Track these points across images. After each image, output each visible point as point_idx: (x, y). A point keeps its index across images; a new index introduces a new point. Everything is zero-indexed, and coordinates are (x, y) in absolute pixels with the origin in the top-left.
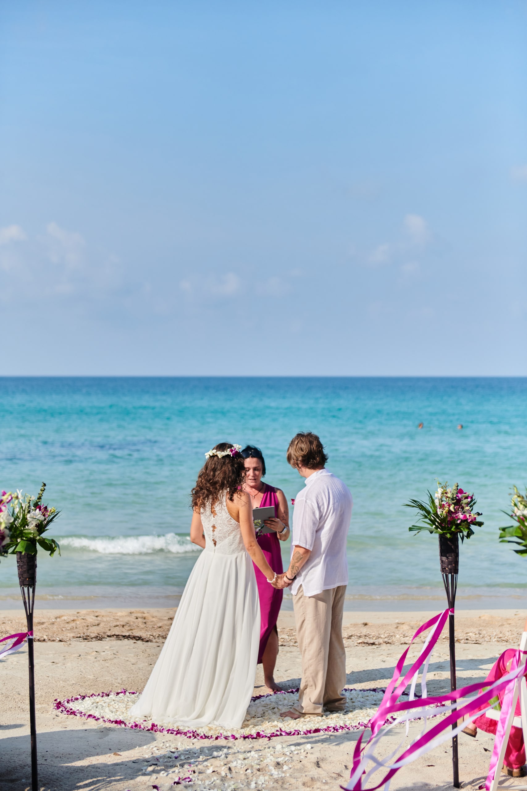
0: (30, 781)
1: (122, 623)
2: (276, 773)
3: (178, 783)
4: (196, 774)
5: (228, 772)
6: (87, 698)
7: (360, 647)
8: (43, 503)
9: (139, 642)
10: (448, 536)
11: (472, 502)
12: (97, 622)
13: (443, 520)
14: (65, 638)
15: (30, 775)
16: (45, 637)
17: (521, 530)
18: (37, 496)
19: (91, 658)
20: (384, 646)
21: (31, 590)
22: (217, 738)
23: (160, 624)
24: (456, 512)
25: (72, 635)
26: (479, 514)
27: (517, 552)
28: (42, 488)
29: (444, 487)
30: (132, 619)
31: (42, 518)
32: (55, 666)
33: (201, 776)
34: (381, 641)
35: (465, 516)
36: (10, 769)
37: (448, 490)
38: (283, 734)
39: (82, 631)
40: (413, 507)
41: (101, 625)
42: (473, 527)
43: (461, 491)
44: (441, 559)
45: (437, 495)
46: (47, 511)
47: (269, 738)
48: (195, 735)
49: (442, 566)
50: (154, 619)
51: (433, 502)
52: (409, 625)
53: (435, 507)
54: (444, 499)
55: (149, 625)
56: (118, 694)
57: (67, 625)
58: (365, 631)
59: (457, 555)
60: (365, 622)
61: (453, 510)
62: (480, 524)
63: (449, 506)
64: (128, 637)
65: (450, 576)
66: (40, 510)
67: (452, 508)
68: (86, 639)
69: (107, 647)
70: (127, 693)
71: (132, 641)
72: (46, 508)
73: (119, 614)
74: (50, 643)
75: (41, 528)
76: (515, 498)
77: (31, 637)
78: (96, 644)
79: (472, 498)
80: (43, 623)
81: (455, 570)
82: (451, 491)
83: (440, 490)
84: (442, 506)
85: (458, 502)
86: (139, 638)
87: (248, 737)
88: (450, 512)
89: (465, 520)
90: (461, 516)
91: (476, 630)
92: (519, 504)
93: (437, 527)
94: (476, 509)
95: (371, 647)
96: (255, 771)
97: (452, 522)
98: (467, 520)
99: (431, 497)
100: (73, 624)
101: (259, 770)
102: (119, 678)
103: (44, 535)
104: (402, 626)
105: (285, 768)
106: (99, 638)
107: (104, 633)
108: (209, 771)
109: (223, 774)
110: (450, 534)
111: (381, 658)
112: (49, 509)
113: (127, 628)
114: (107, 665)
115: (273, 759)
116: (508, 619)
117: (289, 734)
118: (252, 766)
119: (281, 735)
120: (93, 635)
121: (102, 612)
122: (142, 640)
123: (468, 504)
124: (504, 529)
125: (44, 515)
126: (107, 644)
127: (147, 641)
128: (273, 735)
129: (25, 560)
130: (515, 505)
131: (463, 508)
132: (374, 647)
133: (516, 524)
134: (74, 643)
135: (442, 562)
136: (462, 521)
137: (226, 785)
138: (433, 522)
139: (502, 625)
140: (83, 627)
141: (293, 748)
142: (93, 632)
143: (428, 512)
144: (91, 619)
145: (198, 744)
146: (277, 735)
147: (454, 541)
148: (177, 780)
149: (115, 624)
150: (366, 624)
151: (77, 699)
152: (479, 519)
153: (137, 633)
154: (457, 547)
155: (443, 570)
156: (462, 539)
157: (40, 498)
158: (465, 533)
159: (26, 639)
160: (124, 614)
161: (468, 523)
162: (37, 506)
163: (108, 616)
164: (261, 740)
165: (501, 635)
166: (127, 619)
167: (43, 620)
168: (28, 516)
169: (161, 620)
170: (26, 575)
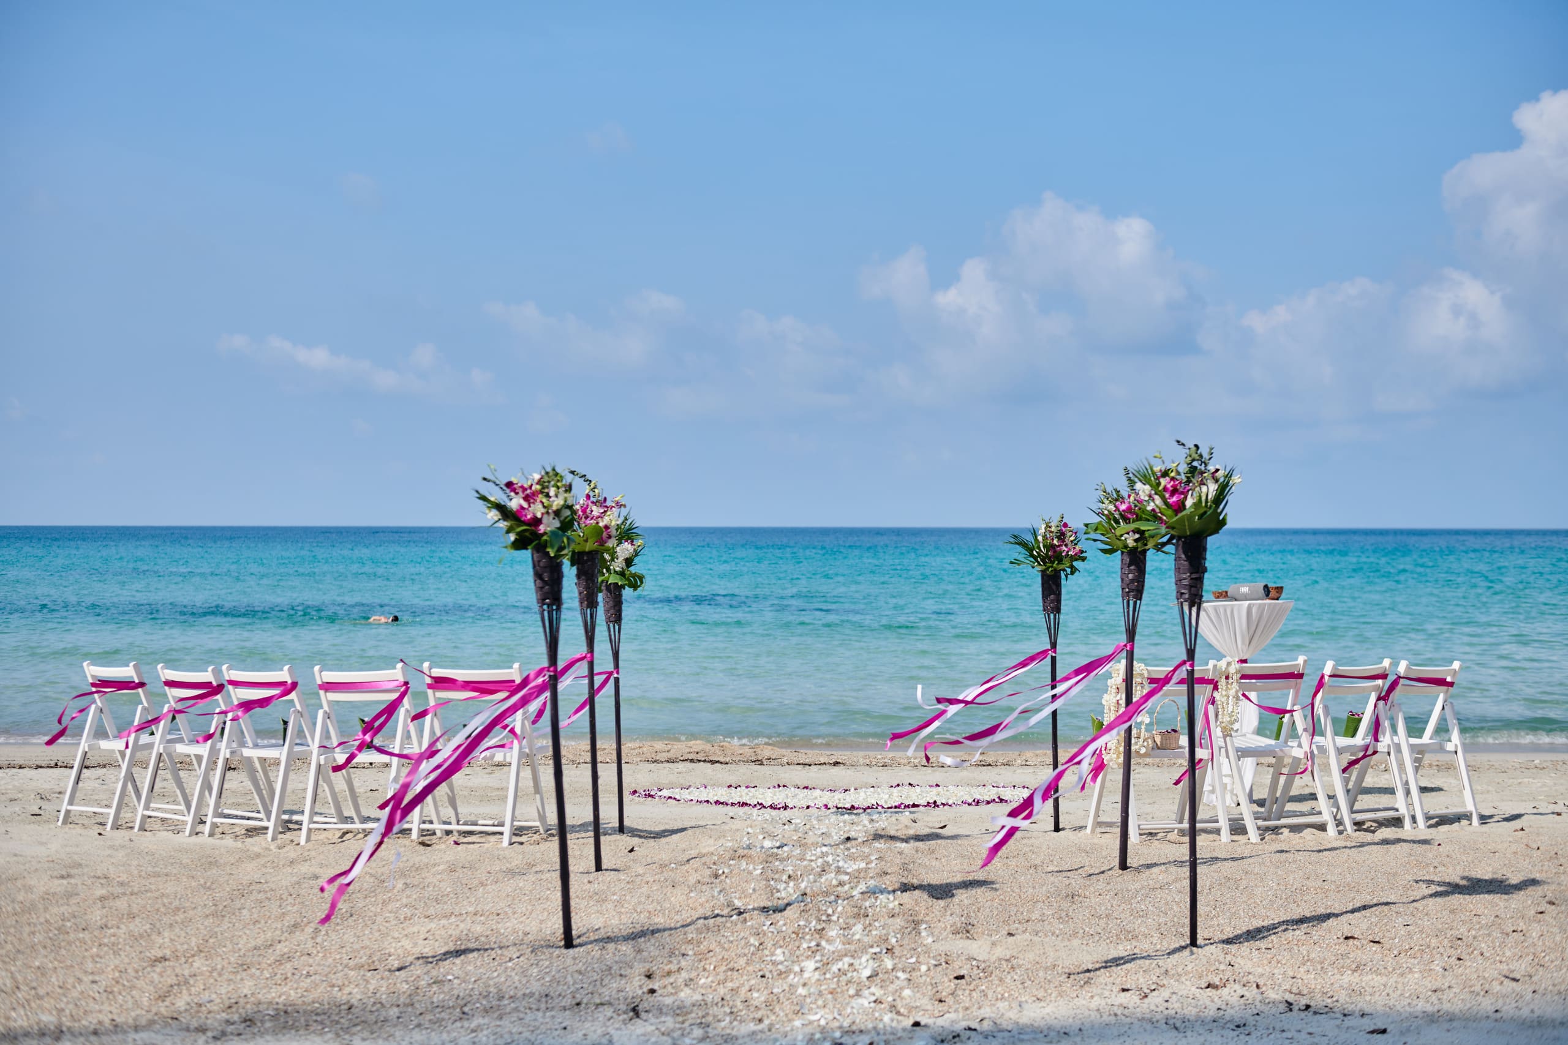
10: (1051, 573)
13: (1046, 556)
24: (1060, 546)
29: (1048, 521)
35: (1068, 551)
37: (1052, 524)
40: (1014, 544)
42: (1077, 563)
43: (1065, 525)
44: (1043, 600)
45: (1040, 530)
49: (1044, 605)
51: (1036, 537)
53: (1038, 543)
54: (1047, 533)
59: (1060, 594)
61: (1056, 544)
62: (1082, 561)
63: (1052, 540)
64: (704, 761)
65: (1052, 615)
67: (1055, 542)
71: (708, 764)
81: (1057, 610)
82: (1054, 525)
84: (1045, 541)
85: (1061, 536)
86: (717, 762)
88: (1052, 546)
89: (1068, 556)
90: (1065, 549)
93: (1039, 564)
99: (1034, 532)
110: (1053, 571)
122: (721, 763)
127: (727, 764)
131: (1066, 543)
138: (1035, 558)
142: (663, 757)
143: (1032, 549)
147: (1057, 578)
153: (713, 759)
154: (1060, 586)
155: (1045, 610)
156: (1065, 576)
158: (1069, 571)
161: (1071, 559)
166: (702, 747)
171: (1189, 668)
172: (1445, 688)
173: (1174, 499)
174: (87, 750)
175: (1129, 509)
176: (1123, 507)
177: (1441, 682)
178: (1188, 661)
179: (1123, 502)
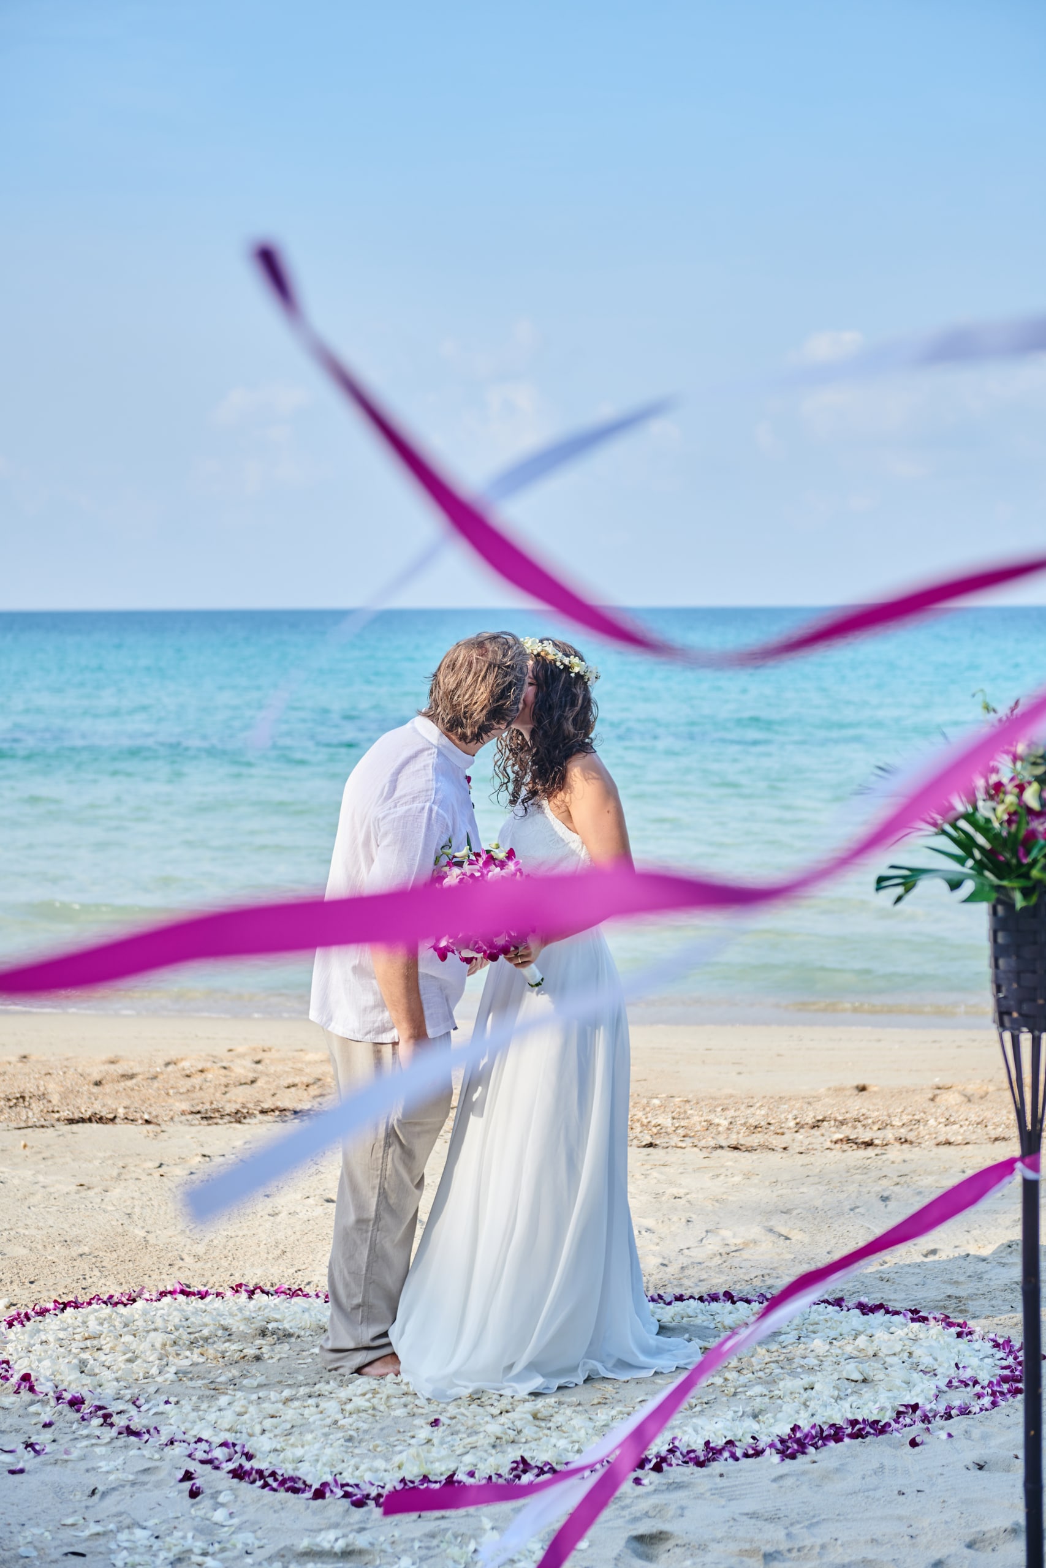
12: (252, 1076)
14: (161, 1115)
20: (895, 1151)
25: (183, 1106)
49: (998, 999)
57: (183, 1082)
60: (863, 1081)
95: (863, 1153)
100: (197, 1080)
106: (239, 1116)
107: (257, 1103)
113: (312, 1091)
120: (229, 1109)
126: (250, 1131)
132: (870, 1151)
134: (177, 1127)
140: (217, 1087)
142: (234, 1099)
144: (242, 1068)
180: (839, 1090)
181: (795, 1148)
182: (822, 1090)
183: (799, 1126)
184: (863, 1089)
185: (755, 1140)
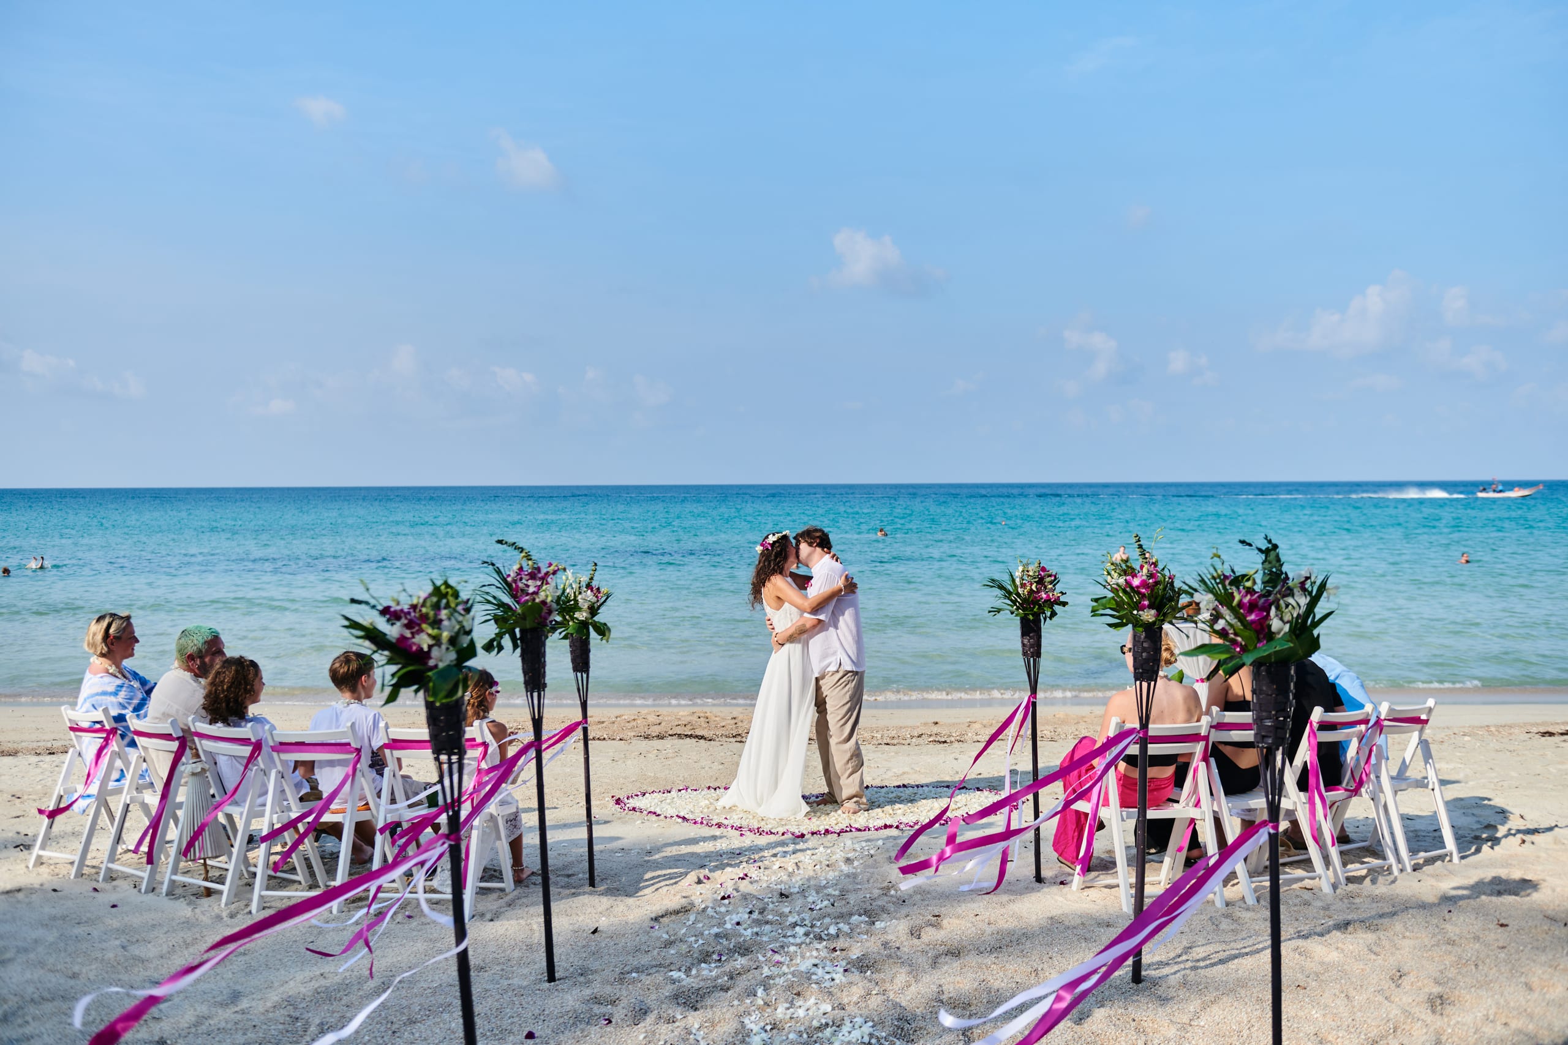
0: (587, 876)
1: (684, 723)
2: (846, 868)
3: (743, 879)
4: (762, 870)
5: (795, 868)
6: (647, 795)
7: (931, 745)
8: (594, 584)
9: (702, 741)
10: (1031, 617)
11: (1055, 581)
12: (658, 722)
13: (1025, 600)
14: (625, 737)
15: (587, 870)
16: (605, 736)
17: (1115, 600)
18: (590, 576)
19: (652, 756)
20: (956, 744)
21: (585, 676)
22: (783, 834)
23: (723, 724)
24: (1038, 591)
25: (633, 734)
26: (1063, 593)
27: (1110, 625)
28: (594, 568)
29: (1026, 565)
30: (694, 718)
31: (595, 599)
32: (615, 763)
33: (767, 872)
34: (953, 739)
35: (1048, 596)
36: (566, 864)
37: (1030, 569)
38: (853, 830)
39: (642, 730)
40: (992, 587)
41: (662, 724)
42: (1056, 608)
43: (1044, 569)
44: (1022, 642)
45: (1017, 574)
46: (599, 593)
47: (839, 834)
48: (759, 832)
49: (1023, 649)
50: (717, 719)
51: (1013, 581)
52: (982, 724)
53: (1016, 587)
54: (1025, 577)
55: (712, 724)
56: (680, 790)
57: (627, 724)
58: (935, 729)
59: (1040, 637)
60: (936, 721)
61: (1035, 589)
62: (1064, 604)
63: (1031, 584)
64: (691, 736)
65: (1032, 659)
66: (592, 591)
67: (1034, 587)
68: (647, 738)
69: (669, 746)
70: (689, 790)
71: (694, 740)
72: (598, 589)
73: (681, 714)
74: (610, 742)
75: (593, 610)
76: (1109, 566)
77: (585, 725)
78: (656, 743)
79: (1055, 576)
80: (603, 722)
81: (1037, 654)
82: (1032, 569)
83: (1021, 568)
84: (1023, 586)
85: (1041, 581)
86: (702, 737)
87: (816, 833)
88: (1031, 591)
89: (1048, 600)
90: (1044, 596)
91: (1051, 728)
92: (1113, 573)
93: (1018, 608)
94: (1059, 588)
95: (942, 745)
96: (824, 867)
97: (1036, 602)
98: (1050, 600)
99: (1011, 575)
100: (634, 723)
101: (828, 866)
102: (681, 776)
103: (596, 619)
104: (974, 725)
105: (856, 863)
106: (660, 737)
107: (666, 732)
108: (776, 867)
109: (790, 870)
110: (1033, 615)
111: (954, 755)
112: (602, 590)
113: (689, 727)
114: (669, 763)
115: (843, 855)
116: (1083, 717)
117: (859, 830)
118: (821, 862)
119: (851, 831)
120: (654, 734)
121: (663, 711)
122: (705, 739)
123: (1051, 583)
124: (1096, 600)
125: (597, 597)
126: (668, 743)
127: (710, 740)
128: (842, 831)
129: (578, 644)
130: (1109, 574)
131: (1045, 587)
132: (945, 745)
133: (1110, 595)
134: (635, 741)
135: (1024, 645)
136: (1046, 601)
137: (793, 880)
138: (1014, 602)
139: (1078, 723)
140: (644, 726)
141: (864, 844)
142: (655, 731)
143: (1010, 593)
144: (652, 719)
145: (763, 840)
146: (846, 831)
147: (1037, 623)
148: (741, 875)
149: (677, 723)
150: (936, 723)
151: (637, 795)
152: (1062, 599)
153: (699, 733)
154: (1040, 629)
155: (1025, 654)
156: (1045, 619)
157: (592, 579)
158: (1048, 614)
159: (580, 727)
160: (685, 713)
161: (1052, 603)
162: (589, 586)
163: (669, 715)
164: (829, 836)
165: (1077, 733)
166: (689, 719)
167: (603, 720)
168: (579, 598)
169: (724, 719)
170: (578, 660)
171: (1272, 831)
172: (1419, 726)
173: (1252, 617)
174: (62, 794)
175: (1144, 584)
176: (1136, 582)
177: (1416, 720)
178: (1270, 821)
179: (1134, 576)
180: (925, 724)
181: (913, 744)
182: (919, 724)
183: (912, 737)
184: (937, 723)
185: (895, 741)
